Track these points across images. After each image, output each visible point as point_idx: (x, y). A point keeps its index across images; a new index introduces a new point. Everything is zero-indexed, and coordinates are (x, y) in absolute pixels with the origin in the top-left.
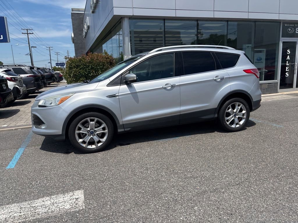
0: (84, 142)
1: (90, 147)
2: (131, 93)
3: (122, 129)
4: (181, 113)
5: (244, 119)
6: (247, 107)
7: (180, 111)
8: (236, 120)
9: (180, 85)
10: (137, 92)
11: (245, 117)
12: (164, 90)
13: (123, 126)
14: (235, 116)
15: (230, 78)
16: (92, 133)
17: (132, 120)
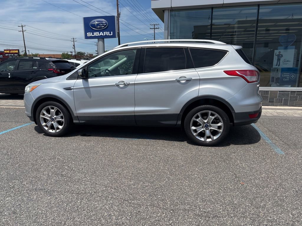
0: (46, 126)
1: (51, 131)
2: (84, 88)
3: (77, 120)
4: (136, 114)
5: (220, 133)
6: (225, 119)
7: (134, 112)
8: (208, 133)
9: (134, 84)
10: (89, 87)
11: (221, 131)
12: (117, 88)
13: (78, 118)
14: (207, 127)
15: (200, 79)
16: (53, 120)
17: (85, 113)
